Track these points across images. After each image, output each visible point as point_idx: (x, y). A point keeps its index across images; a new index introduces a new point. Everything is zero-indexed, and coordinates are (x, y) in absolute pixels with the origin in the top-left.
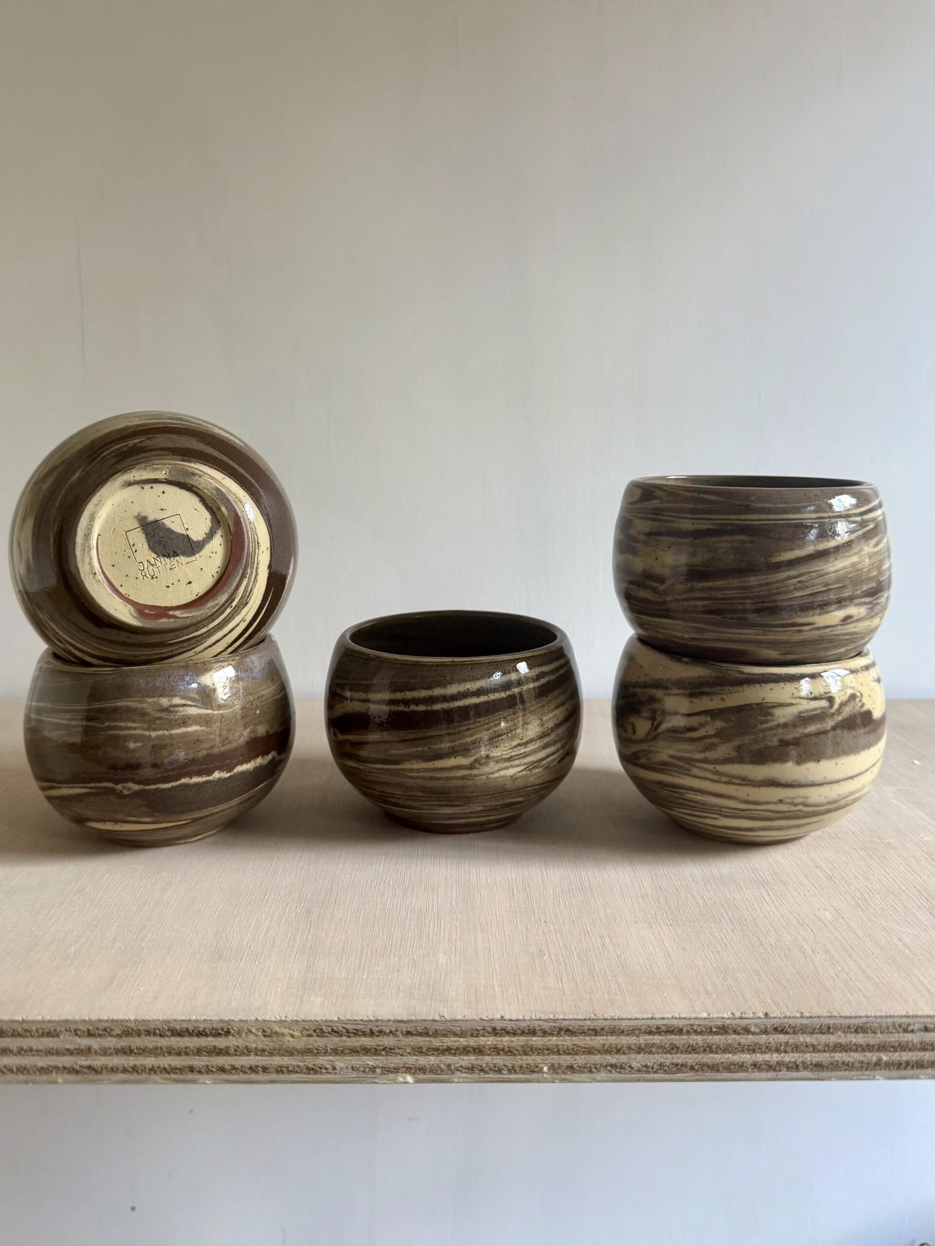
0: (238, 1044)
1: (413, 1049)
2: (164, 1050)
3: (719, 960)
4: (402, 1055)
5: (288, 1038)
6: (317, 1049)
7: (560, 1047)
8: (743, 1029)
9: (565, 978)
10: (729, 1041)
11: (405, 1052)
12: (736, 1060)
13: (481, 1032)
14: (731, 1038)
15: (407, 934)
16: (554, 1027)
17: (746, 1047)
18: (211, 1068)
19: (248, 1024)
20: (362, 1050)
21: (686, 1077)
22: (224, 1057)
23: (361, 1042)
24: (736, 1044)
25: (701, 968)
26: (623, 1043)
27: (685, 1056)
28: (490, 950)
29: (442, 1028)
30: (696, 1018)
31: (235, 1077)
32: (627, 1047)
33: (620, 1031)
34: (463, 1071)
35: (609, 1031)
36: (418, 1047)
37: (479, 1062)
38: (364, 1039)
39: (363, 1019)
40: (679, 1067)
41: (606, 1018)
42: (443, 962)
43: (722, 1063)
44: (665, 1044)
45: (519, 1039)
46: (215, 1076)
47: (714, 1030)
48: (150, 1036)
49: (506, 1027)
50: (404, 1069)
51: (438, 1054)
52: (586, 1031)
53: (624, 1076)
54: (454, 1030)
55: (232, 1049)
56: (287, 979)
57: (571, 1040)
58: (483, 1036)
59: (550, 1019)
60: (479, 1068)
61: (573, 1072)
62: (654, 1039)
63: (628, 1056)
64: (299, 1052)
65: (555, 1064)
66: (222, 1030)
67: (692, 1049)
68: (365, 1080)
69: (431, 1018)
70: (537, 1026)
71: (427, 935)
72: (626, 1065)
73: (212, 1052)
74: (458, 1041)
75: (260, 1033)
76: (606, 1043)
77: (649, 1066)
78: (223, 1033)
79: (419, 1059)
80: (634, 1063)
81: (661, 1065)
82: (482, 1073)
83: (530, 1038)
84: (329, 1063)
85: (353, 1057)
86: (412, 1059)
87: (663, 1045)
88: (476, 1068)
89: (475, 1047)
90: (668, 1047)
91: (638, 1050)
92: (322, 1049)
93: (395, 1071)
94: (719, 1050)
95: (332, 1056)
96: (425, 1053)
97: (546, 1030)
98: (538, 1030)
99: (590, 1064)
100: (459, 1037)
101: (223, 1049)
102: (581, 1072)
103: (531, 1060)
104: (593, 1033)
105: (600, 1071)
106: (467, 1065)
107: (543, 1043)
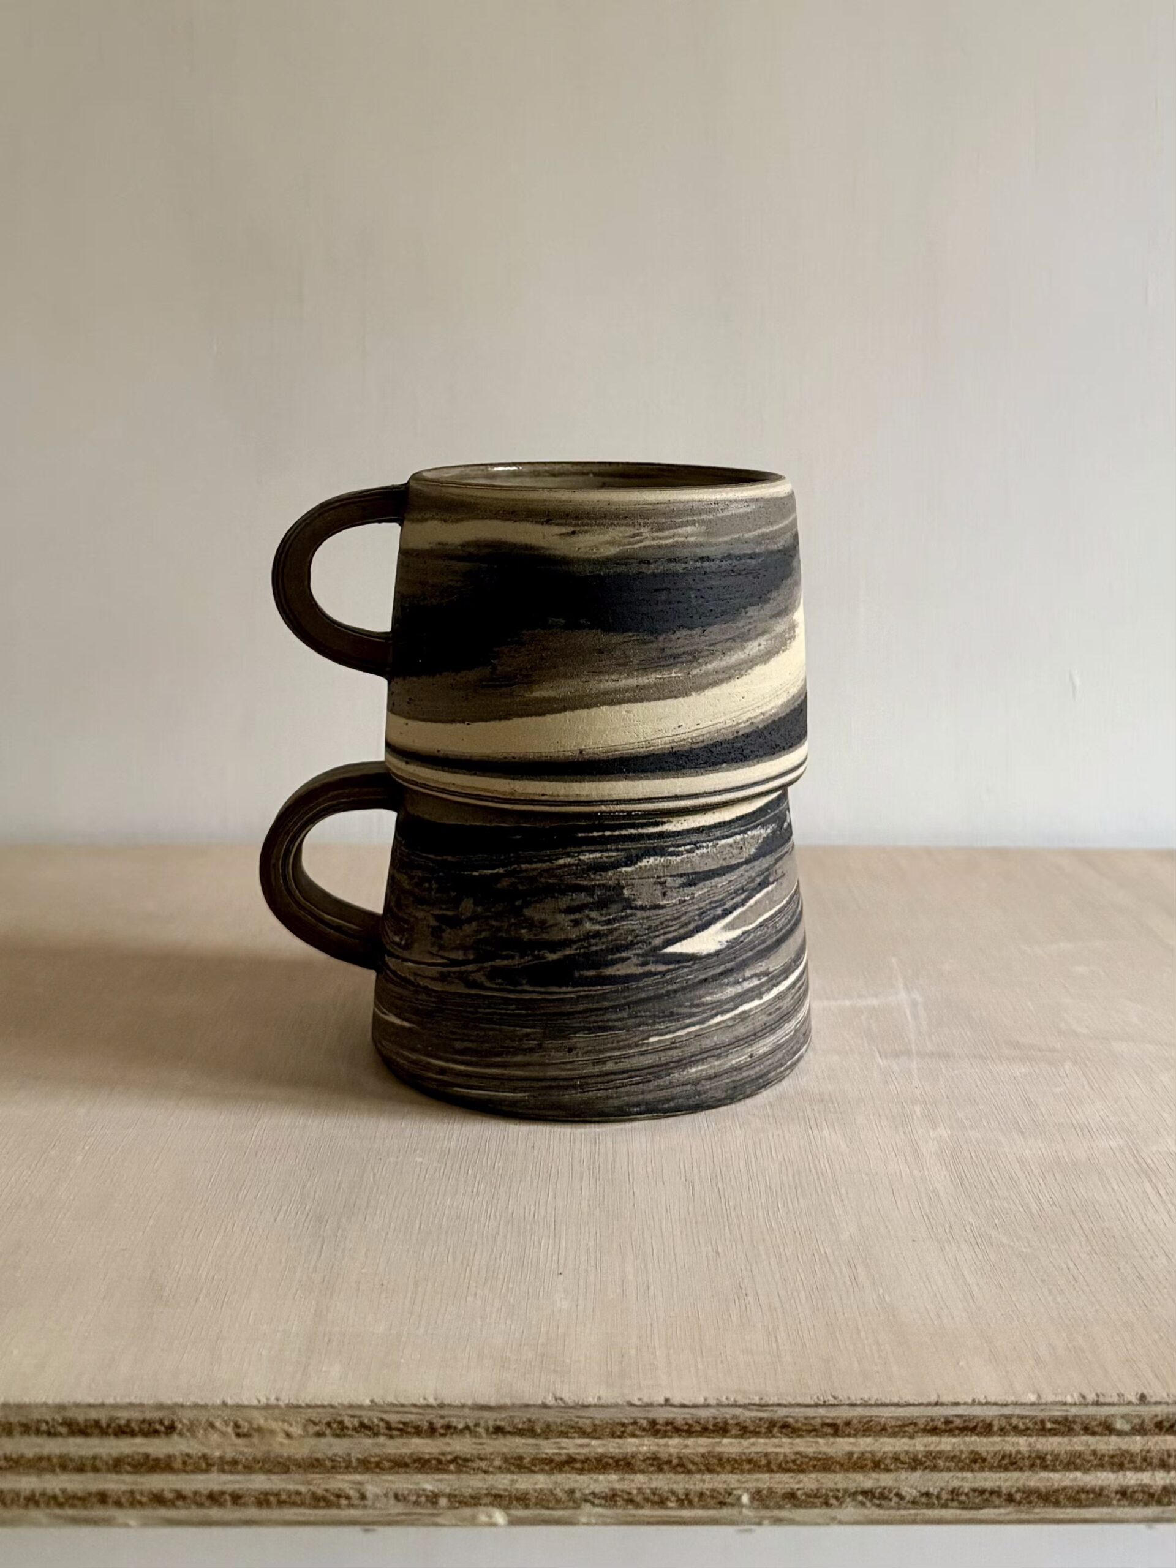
0: (188, 1451)
1: (506, 1460)
2: (55, 1460)
3: (1061, 1306)
4: (486, 1472)
5: (280, 1439)
6: (333, 1461)
7: (771, 1457)
8: (1100, 1424)
9: (784, 1335)
10: (1078, 1448)
11: (491, 1465)
12: (1089, 1482)
13: (629, 1429)
14: (1080, 1443)
16: (761, 1419)
17: (1106, 1459)
18: (138, 1497)
19: (209, 1411)
20: (415, 1461)
21: (1000, 1515)
22: (163, 1476)
23: (413, 1447)
24: (1088, 1453)
25: (1029, 1320)
26: (886, 1449)
27: (998, 1475)
28: (648, 1287)
29: (559, 1421)
30: (1016, 1404)
31: (182, 1513)
32: (892, 1458)
33: (879, 1428)
34: (597, 1501)
35: (860, 1426)
36: (515, 1455)
37: (625, 1486)
38: (417, 1441)
39: (418, 1404)
40: (987, 1497)
41: (855, 1402)
42: (564, 1307)
43: (1064, 1488)
44: (962, 1452)
45: (697, 1442)
46: (148, 1512)
47: (1049, 1425)
48: (29, 1434)
49: (674, 1419)
50: (490, 1498)
51: (552, 1469)
52: (818, 1427)
53: (887, 1512)
54: (580, 1424)
55: (179, 1460)
56: (279, 1334)
57: (791, 1444)
58: (634, 1435)
59: (754, 1405)
60: (626, 1497)
61: (795, 1506)
62: (940, 1442)
63: (895, 1474)
64: (299, 1466)
65: (764, 1489)
66: (161, 1422)
67: (1009, 1463)
68: (414, 1520)
69: (540, 1402)
70: (729, 1416)
72: (890, 1491)
73: (142, 1466)
74: (588, 1445)
75: (230, 1430)
76: (855, 1449)
77: (932, 1494)
78: (162, 1429)
79: (517, 1481)
80: (906, 1488)
81: (955, 1493)
82: (630, 1507)
83: (717, 1440)
84: (354, 1486)
85: (397, 1476)
86: (503, 1479)
87: (958, 1454)
88: (620, 1496)
89: (617, 1457)
90: (966, 1458)
91: (913, 1464)
92: (341, 1460)
93: (473, 1501)
94: (1058, 1463)
95: (359, 1473)
96: (527, 1468)
97: (747, 1424)
98: (732, 1424)
99: (826, 1489)
100: (589, 1438)
101: (162, 1460)
102: (810, 1505)
103: (719, 1483)
104: (831, 1432)
105: (843, 1503)
106: (603, 1491)
107: (740, 1450)
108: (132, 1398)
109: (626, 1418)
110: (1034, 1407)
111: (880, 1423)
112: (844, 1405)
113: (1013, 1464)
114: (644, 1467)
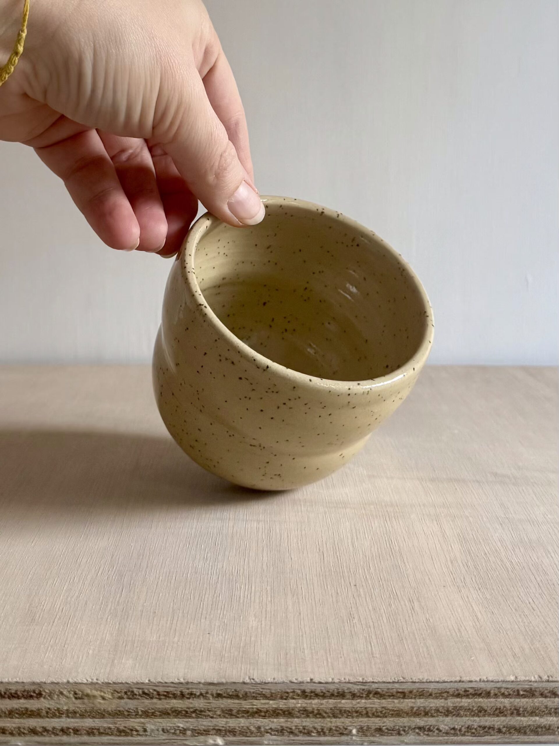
0: (49, 706)
1: (223, 711)
3: (526, 624)
4: (212, 717)
5: (99, 701)
6: (129, 712)
7: (369, 710)
8: (550, 692)
9: (375, 641)
10: (537, 704)
11: (215, 714)
12: (543, 722)
13: (291, 694)
14: (538, 702)
15: (218, 598)
16: (363, 690)
17: (553, 710)
18: (22, 730)
19: (60, 686)
20: (173, 712)
21: (493, 739)
22: (36, 720)
23: (172, 705)
24: (543, 707)
25: (508, 633)
26: (431, 705)
27: (493, 719)
28: (300, 614)
29: (252, 691)
30: (503, 681)
31: (47, 739)
32: (435, 710)
33: (428, 694)
34: (273, 733)
35: (417, 693)
36: (228, 709)
37: (288, 725)
38: (174, 701)
39: (174, 682)
40: (487, 730)
41: (414, 681)
42: (254, 625)
43: (529, 726)
44: (473, 707)
45: (328, 702)
46: (27, 738)
47: (521, 693)
49: (315, 689)
50: (215, 731)
51: (248, 716)
52: (394, 694)
53: (433, 738)
54: (264, 693)
55: (44, 712)
56: (98, 642)
57: (379, 702)
58: (294, 699)
59: (359, 682)
60: (289, 730)
61: (382, 735)
62: (461, 702)
63: (437, 718)
65: (364, 726)
66: (34, 692)
67: (500, 712)
68: (175, 742)
69: (241, 681)
70: (346, 688)
71: (238, 598)
72: (434, 728)
73: (24, 714)
74: (268, 704)
75: (71, 696)
76: (414, 706)
77: (457, 729)
78: (35, 695)
79: (229, 722)
80: (442, 726)
81: (469, 728)
82: (291, 736)
83: (339, 701)
84: (140, 725)
85: (163, 719)
86: (222, 721)
87: (471, 708)
88: (286, 730)
89: (284, 709)
90: (475, 710)
91: (446, 713)
92: (133, 711)
93: (205, 732)
94: (526, 713)
95: (143, 718)
96: (235, 715)
97: (355, 693)
98: (347, 692)
99: (399, 726)
100: (269, 700)
101: (35, 711)
102: (390, 734)
103: (340, 723)
104: (402, 696)
105: (408, 733)
106: (276, 727)
107: (351, 706)
108: (18, 679)
109: (289, 689)
110: (514, 683)
111: (428, 692)
112: (409, 682)
113: (500, 713)
114: (299, 715)
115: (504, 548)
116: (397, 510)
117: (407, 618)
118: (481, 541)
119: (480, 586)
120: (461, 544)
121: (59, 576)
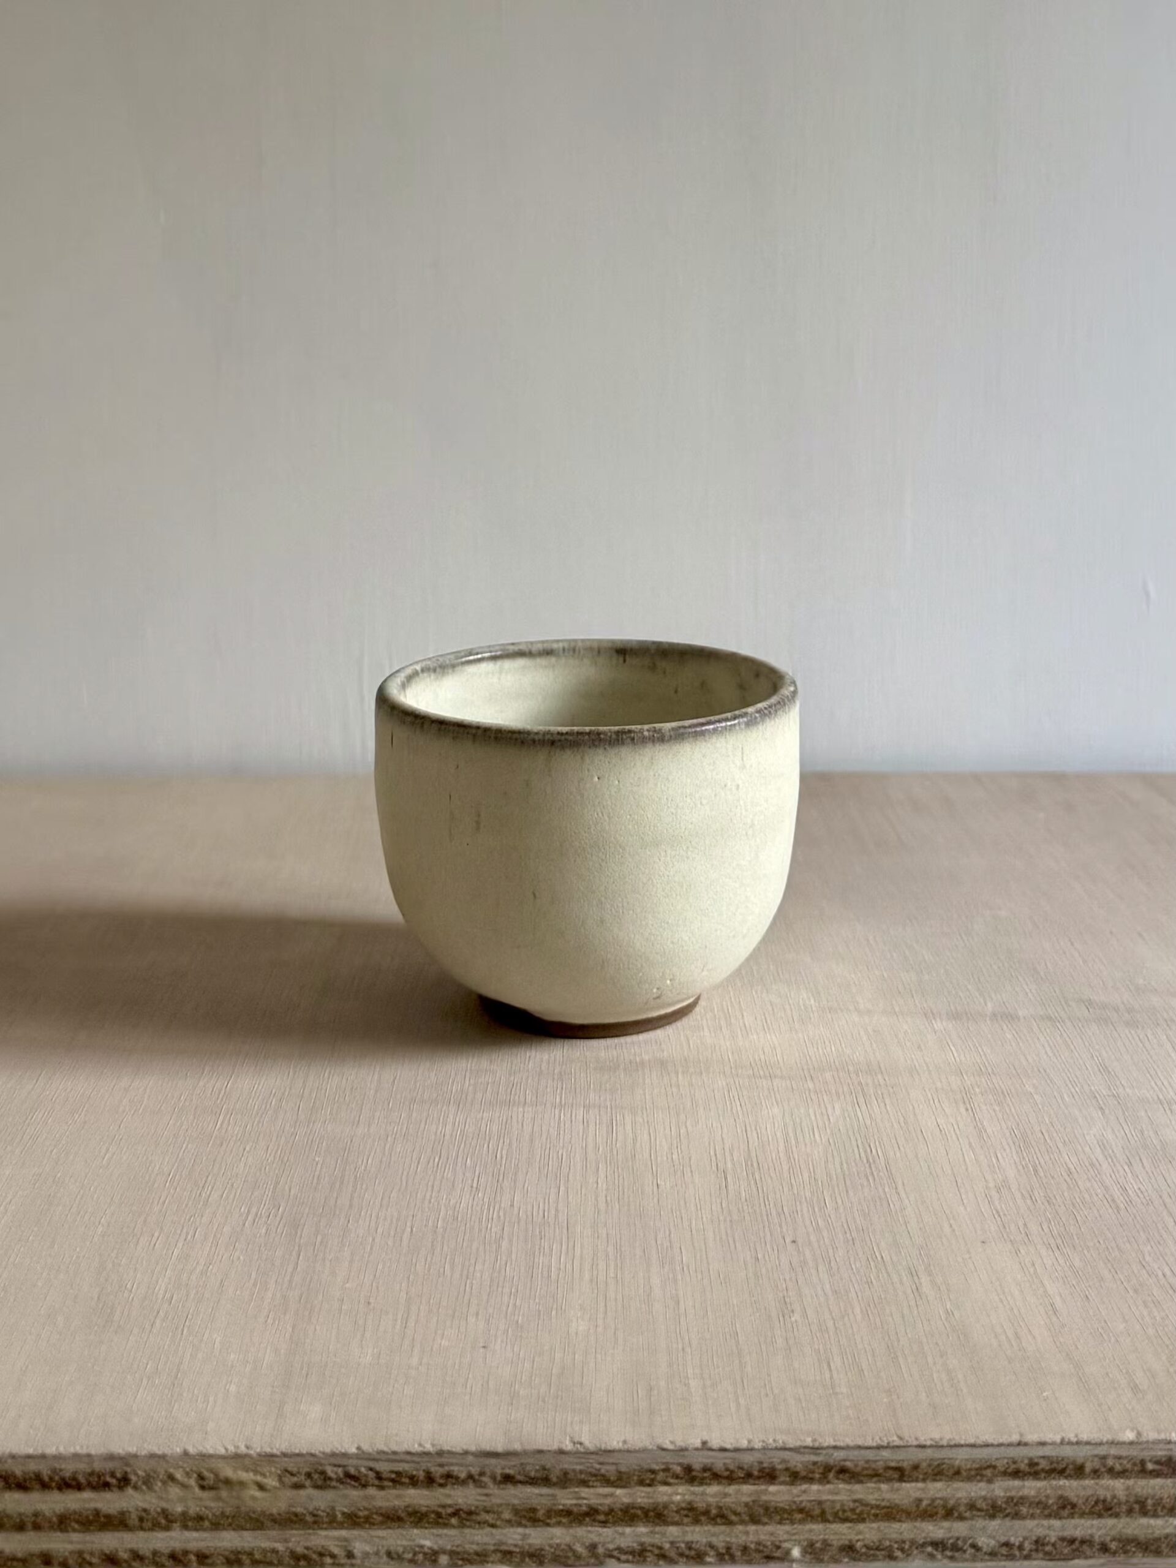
0: (145, 1506)
1: (516, 1512)
3: (1158, 1320)
4: (493, 1526)
5: (252, 1492)
6: (315, 1515)
7: (826, 1506)
9: (837, 1360)
11: (499, 1518)
13: (660, 1476)
15: (503, 1270)
16: (815, 1463)
18: (88, 1557)
19: (167, 1462)
20: (410, 1515)
22: (117, 1534)
23: (407, 1499)
25: (1122, 1339)
26: (959, 1495)
27: (1089, 1522)
28: (678, 1303)
29: (578, 1467)
30: (1112, 1443)
32: (967, 1505)
33: (951, 1472)
34: (623, 1557)
36: (529, 1507)
37: (656, 1540)
38: (412, 1491)
39: (413, 1451)
40: (1077, 1546)
41: (924, 1443)
42: (581, 1328)
43: (1167, 1536)
44: (1047, 1497)
47: (1150, 1466)
49: (712, 1464)
50: (499, 1555)
51: (571, 1522)
52: (881, 1471)
54: (603, 1471)
55: (134, 1516)
56: (248, 1367)
57: (849, 1490)
58: (666, 1484)
59: (806, 1447)
60: (657, 1552)
61: (854, 1559)
62: (1023, 1487)
63: (970, 1523)
64: (274, 1521)
65: (817, 1542)
66: (113, 1475)
67: (1104, 1508)
69: (555, 1447)
70: (779, 1461)
71: (545, 1273)
72: (965, 1544)
73: (91, 1523)
74: (612, 1495)
75: (192, 1482)
76: (923, 1496)
77: (1014, 1545)
78: (114, 1481)
79: (530, 1535)
80: (983, 1539)
81: (1039, 1543)
83: (763, 1487)
84: (340, 1544)
85: (390, 1531)
86: (514, 1533)
87: (1044, 1499)
88: (649, 1551)
89: (647, 1507)
90: (1052, 1504)
91: (991, 1512)
92: (325, 1514)
93: (478, 1558)
94: (1159, 1509)
95: (347, 1528)
96: (542, 1521)
97: (798, 1469)
98: (780, 1470)
99: (890, 1541)
100: (614, 1487)
101: (116, 1517)
102: (871, 1558)
103: (765, 1535)
104: (896, 1476)
105: (908, 1555)
106: (630, 1544)
107: (790, 1498)
108: (78, 1448)
109: (657, 1464)
110: (1134, 1446)
111: (953, 1467)
112: (911, 1446)
113: (1107, 1509)
114: (677, 1518)
115: (1110, 1160)
116: (881, 1081)
117: (906, 1311)
118: (1060, 1145)
119: (1059, 1241)
120: (1017, 1152)
121: (162, 1228)
